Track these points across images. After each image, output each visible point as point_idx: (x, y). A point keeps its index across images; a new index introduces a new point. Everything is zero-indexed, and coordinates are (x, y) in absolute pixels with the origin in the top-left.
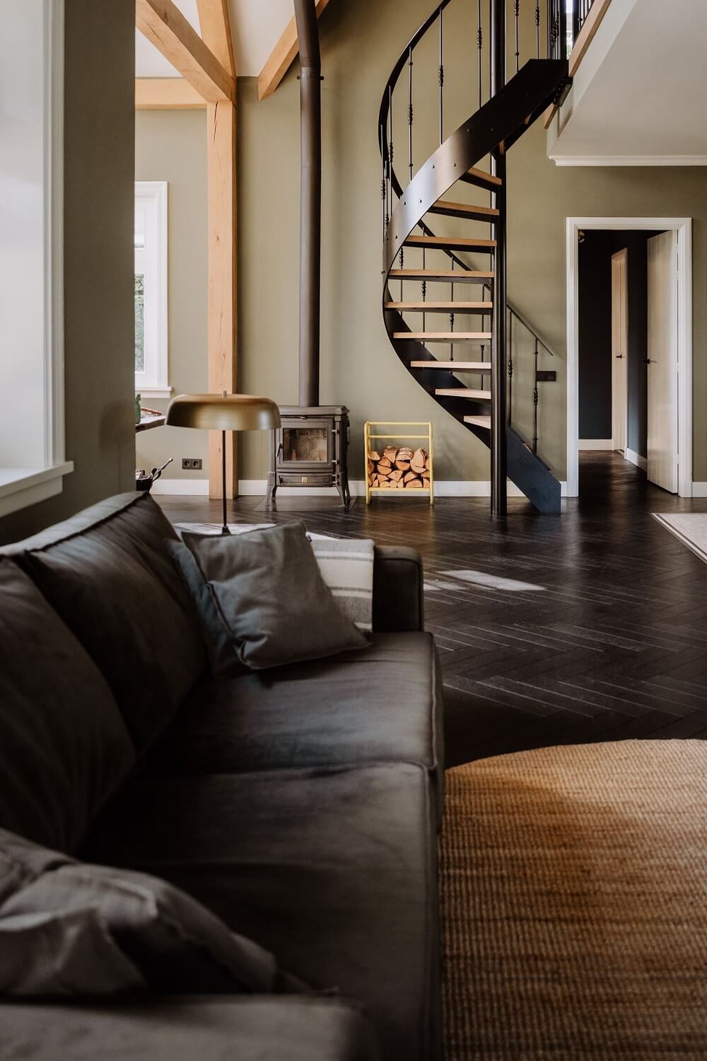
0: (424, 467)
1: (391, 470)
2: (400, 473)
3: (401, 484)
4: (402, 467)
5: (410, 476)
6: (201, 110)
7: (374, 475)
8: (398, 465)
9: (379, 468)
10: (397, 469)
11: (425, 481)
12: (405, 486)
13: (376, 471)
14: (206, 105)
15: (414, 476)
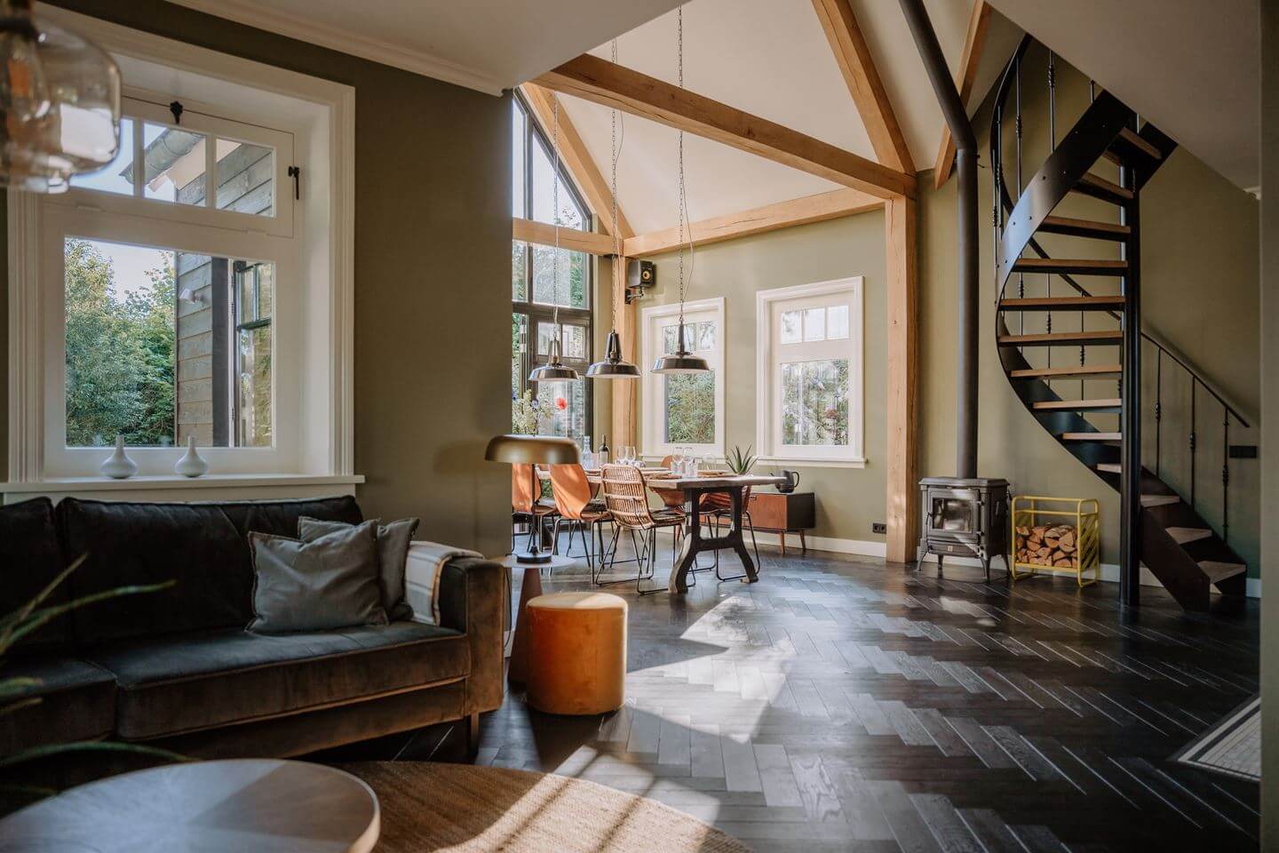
0: (1074, 546)
1: (1039, 546)
2: (1048, 550)
3: (1049, 562)
4: (1051, 544)
5: (1059, 555)
6: (879, 209)
7: (1024, 550)
8: (1047, 541)
9: (1029, 543)
10: (1047, 546)
11: (1074, 560)
12: (1053, 565)
13: (1025, 546)
14: (884, 203)
15: (1062, 555)
